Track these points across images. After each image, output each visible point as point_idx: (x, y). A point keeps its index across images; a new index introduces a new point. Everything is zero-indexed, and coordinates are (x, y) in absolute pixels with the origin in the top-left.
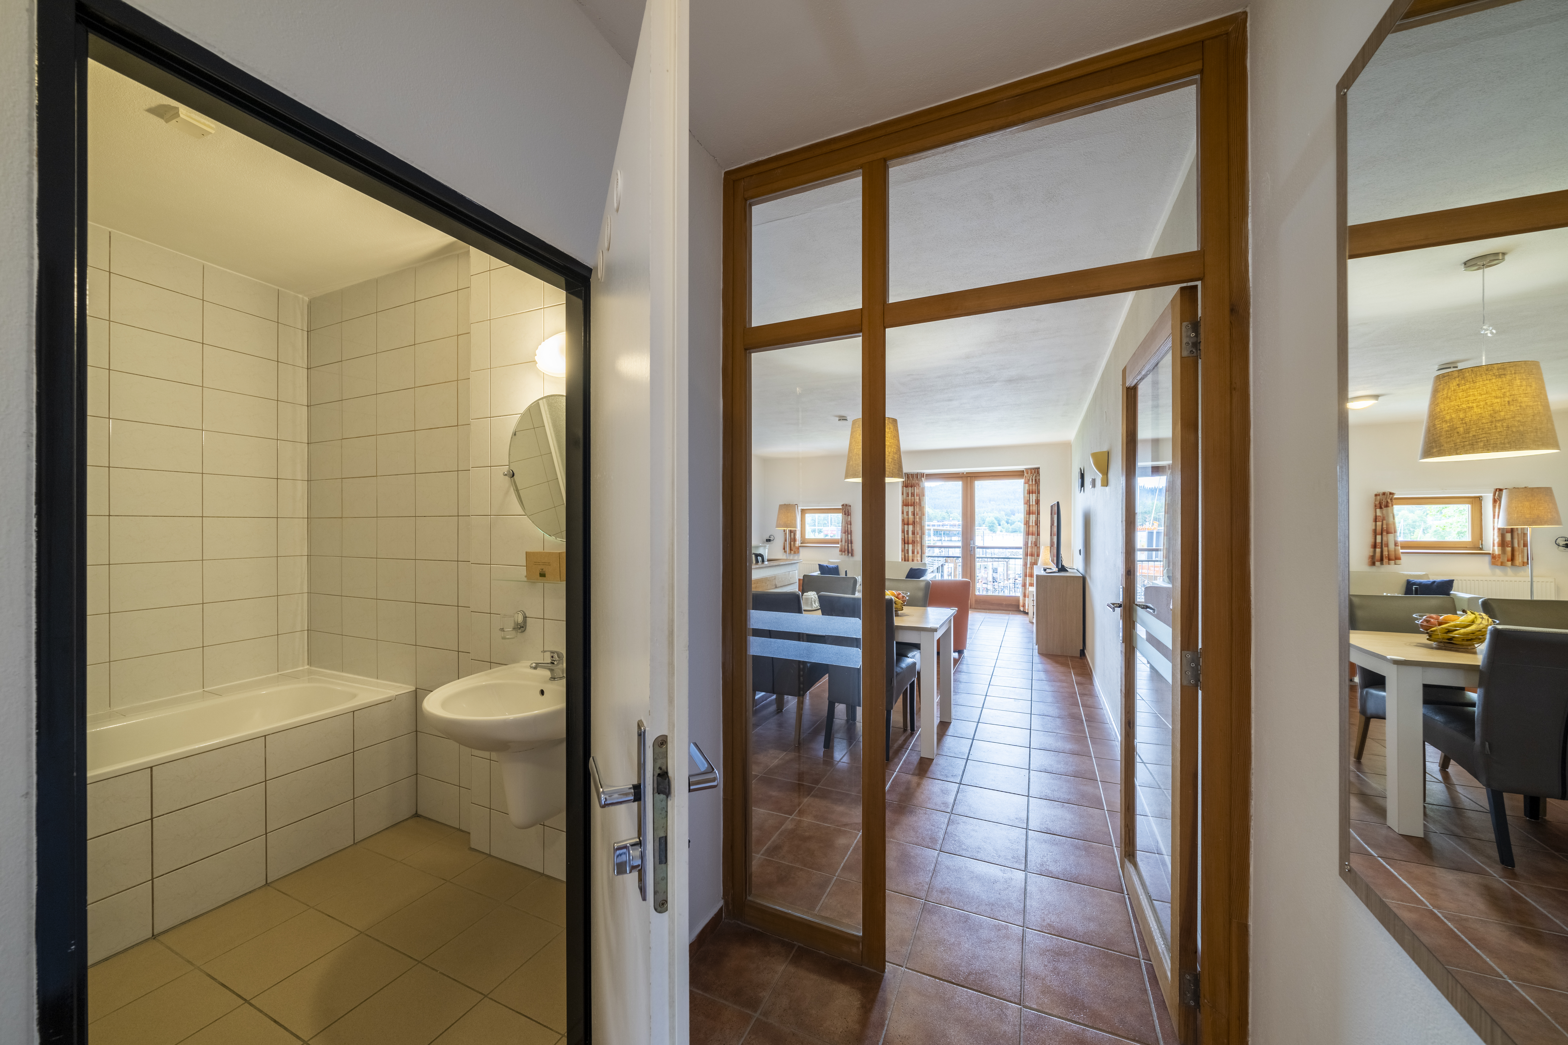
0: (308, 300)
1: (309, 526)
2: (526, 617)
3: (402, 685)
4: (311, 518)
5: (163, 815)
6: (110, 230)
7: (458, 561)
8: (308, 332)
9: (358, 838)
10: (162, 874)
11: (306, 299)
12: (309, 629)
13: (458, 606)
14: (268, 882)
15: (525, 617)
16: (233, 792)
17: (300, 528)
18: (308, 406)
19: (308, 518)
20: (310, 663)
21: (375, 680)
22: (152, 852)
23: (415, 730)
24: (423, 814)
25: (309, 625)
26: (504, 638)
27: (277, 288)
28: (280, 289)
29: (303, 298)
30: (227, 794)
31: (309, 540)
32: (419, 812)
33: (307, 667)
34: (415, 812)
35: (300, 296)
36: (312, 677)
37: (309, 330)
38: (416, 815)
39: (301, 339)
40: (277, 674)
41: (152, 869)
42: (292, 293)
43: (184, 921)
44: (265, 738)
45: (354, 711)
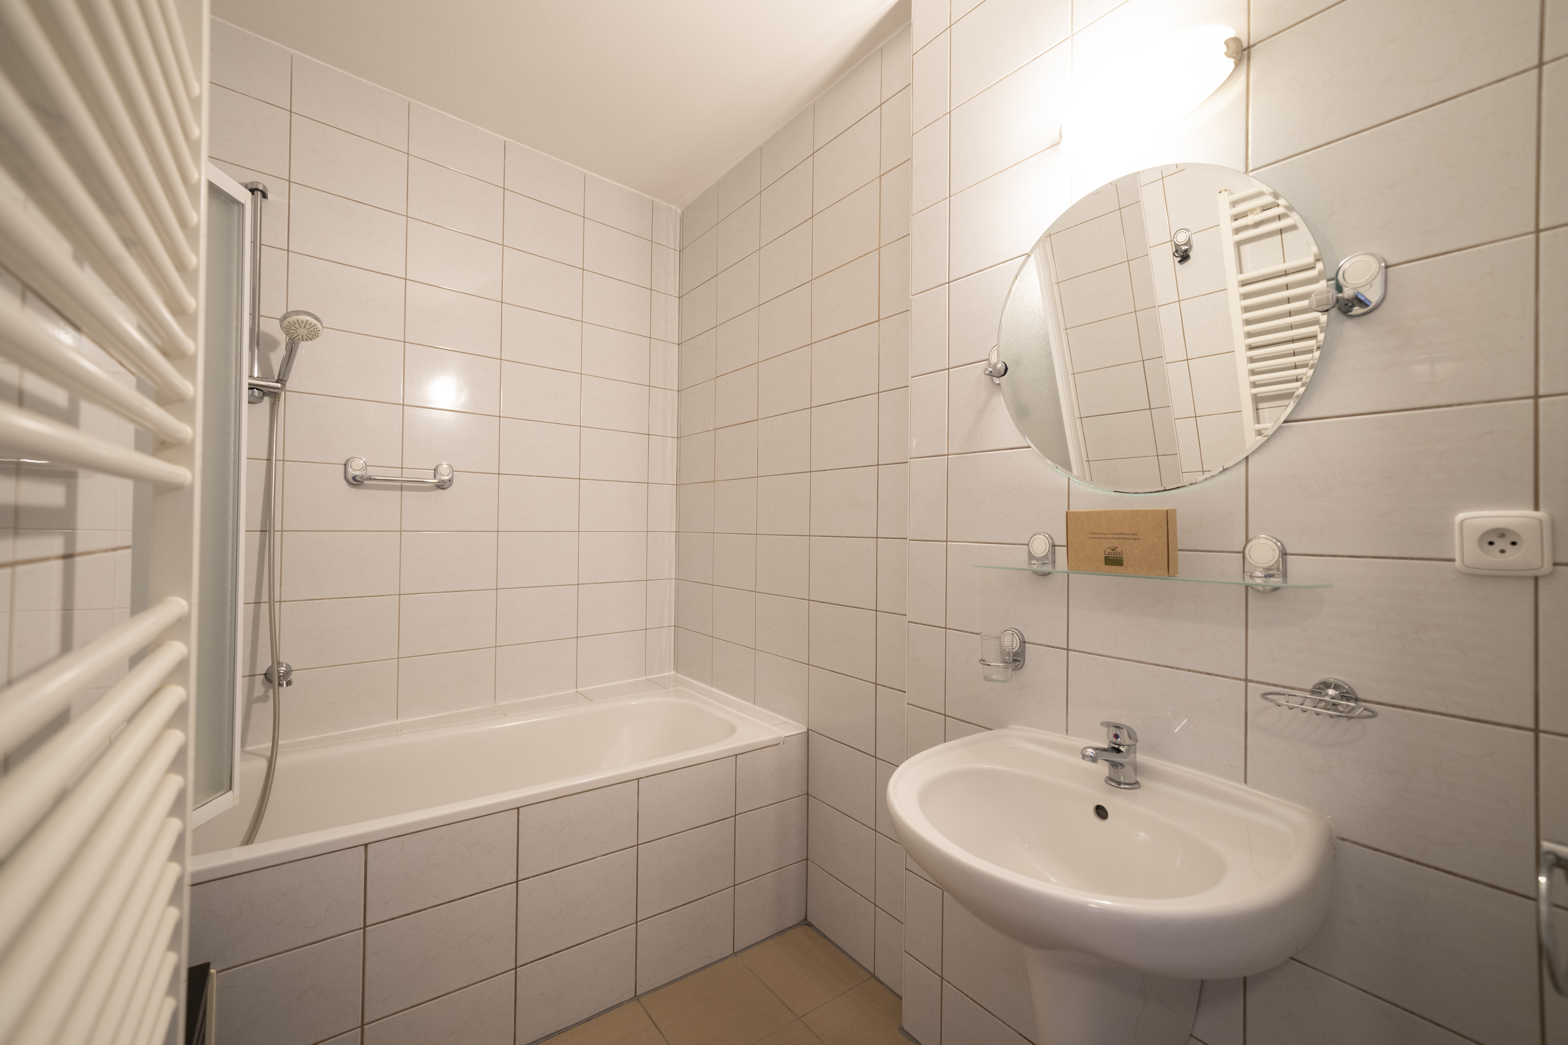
0: (680, 211)
1: (678, 493)
2: (1025, 642)
3: (788, 720)
4: (680, 485)
5: (529, 878)
6: (505, 139)
7: (877, 538)
8: (680, 251)
9: (739, 946)
10: (525, 962)
11: (679, 211)
12: (676, 625)
13: (876, 611)
14: (637, 994)
15: (1023, 642)
16: (602, 856)
17: (666, 498)
18: (679, 345)
19: (677, 485)
20: (676, 669)
21: (752, 706)
22: (516, 929)
23: (806, 792)
24: (813, 923)
25: (676, 620)
26: (988, 679)
27: (651, 198)
28: (655, 199)
29: (676, 210)
30: (595, 858)
31: (678, 512)
32: (810, 919)
33: (673, 673)
34: (804, 917)
35: (673, 207)
36: (680, 688)
37: (681, 249)
38: (806, 922)
39: (674, 257)
40: (644, 678)
41: (516, 954)
42: (665, 204)
43: (547, 1034)
44: (638, 782)
45: (736, 755)
